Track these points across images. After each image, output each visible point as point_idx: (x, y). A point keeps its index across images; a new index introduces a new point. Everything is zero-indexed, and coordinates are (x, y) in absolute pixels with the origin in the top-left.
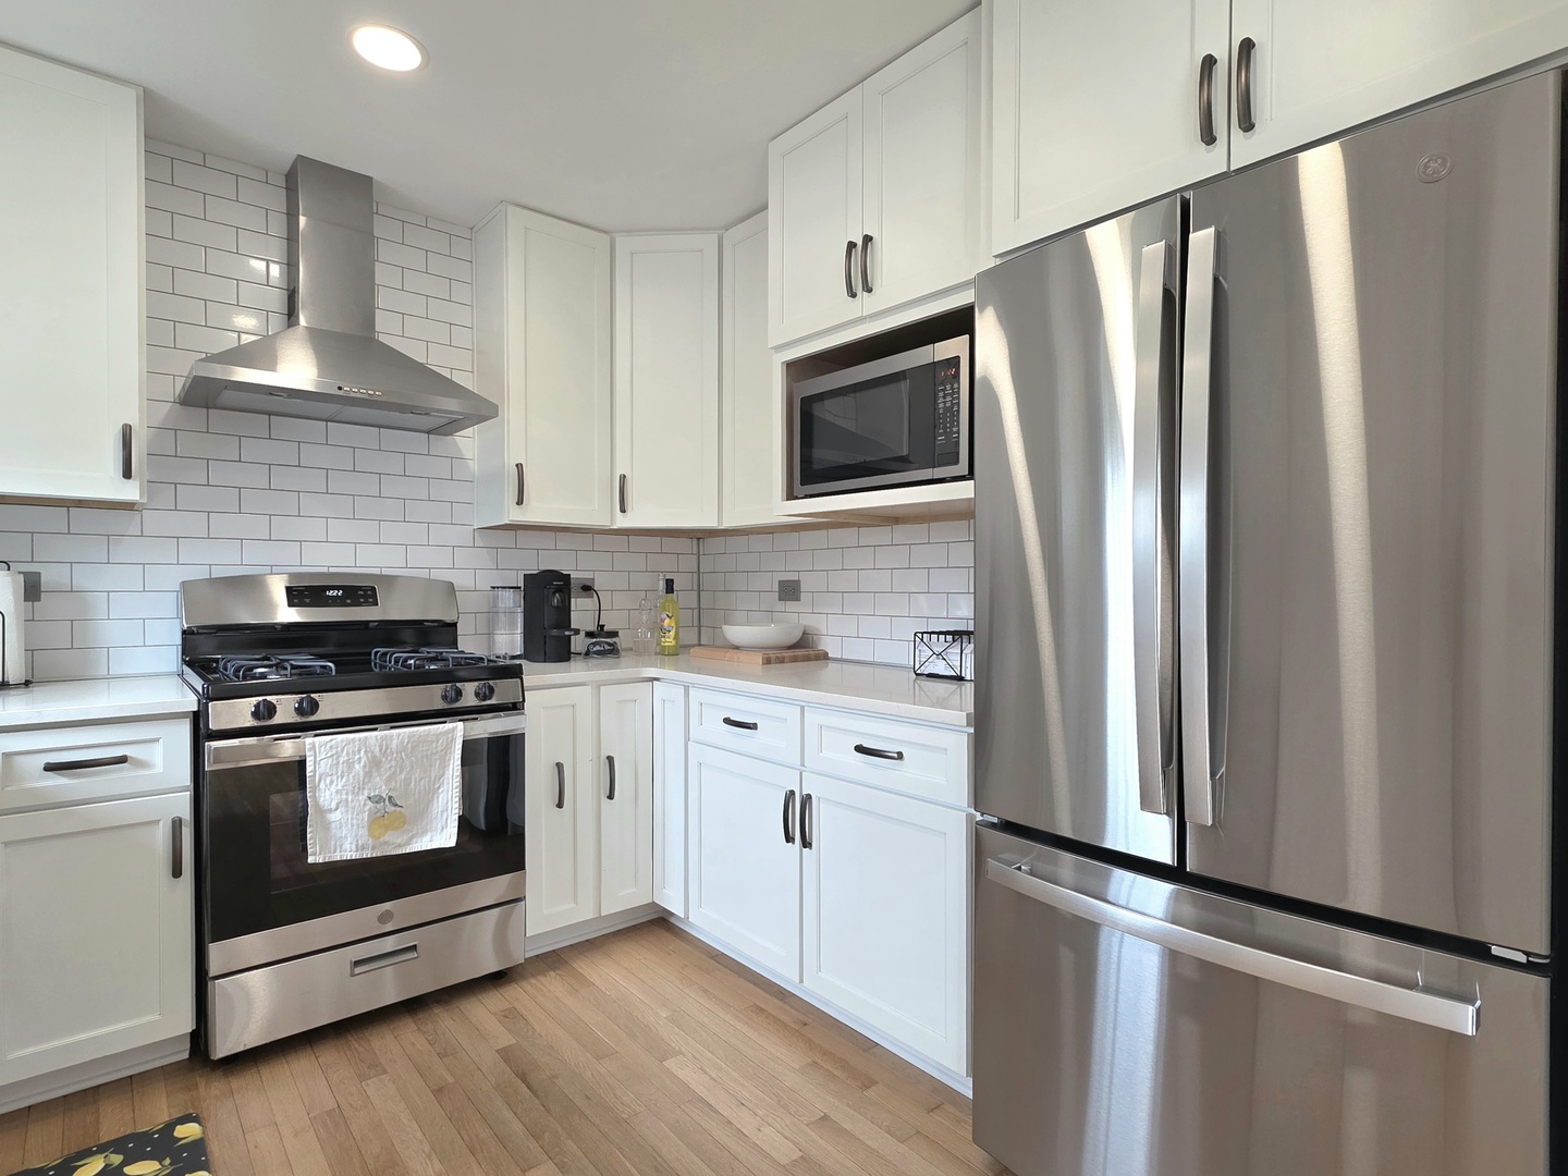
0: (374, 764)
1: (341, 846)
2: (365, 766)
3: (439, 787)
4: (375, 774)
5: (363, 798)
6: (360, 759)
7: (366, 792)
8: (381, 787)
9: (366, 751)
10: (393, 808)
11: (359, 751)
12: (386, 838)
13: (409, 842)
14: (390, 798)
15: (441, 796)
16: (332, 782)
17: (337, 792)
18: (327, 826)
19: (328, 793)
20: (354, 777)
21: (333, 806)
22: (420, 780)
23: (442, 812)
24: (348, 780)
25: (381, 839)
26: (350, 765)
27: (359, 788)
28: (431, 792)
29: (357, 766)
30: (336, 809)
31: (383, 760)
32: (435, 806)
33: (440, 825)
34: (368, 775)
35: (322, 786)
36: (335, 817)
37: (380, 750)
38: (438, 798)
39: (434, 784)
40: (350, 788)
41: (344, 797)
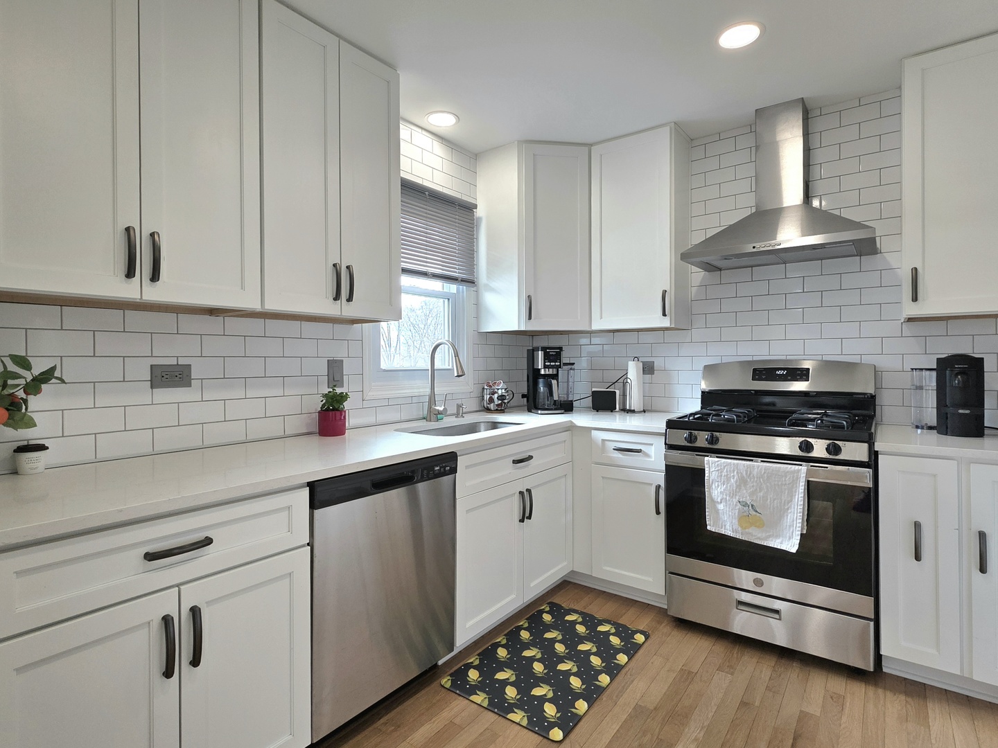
0: (742, 482)
1: (725, 526)
2: (736, 482)
3: (788, 509)
4: (743, 488)
5: (735, 500)
6: (734, 476)
7: (737, 498)
8: (746, 497)
9: (737, 472)
10: (755, 513)
11: (734, 471)
12: (750, 530)
13: (766, 538)
14: (752, 506)
15: (789, 515)
16: (718, 486)
17: (721, 492)
18: (717, 511)
19: (716, 492)
20: (730, 486)
21: (719, 500)
22: (774, 500)
23: (790, 526)
24: (727, 487)
25: (747, 530)
26: (728, 479)
27: (733, 494)
28: (782, 511)
29: (732, 480)
30: (721, 502)
31: (749, 480)
32: (785, 521)
33: (788, 535)
34: (739, 487)
35: (714, 487)
36: (721, 507)
37: (746, 474)
38: (787, 515)
39: (784, 505)
40: (728, 492)
41: (724, 496)
